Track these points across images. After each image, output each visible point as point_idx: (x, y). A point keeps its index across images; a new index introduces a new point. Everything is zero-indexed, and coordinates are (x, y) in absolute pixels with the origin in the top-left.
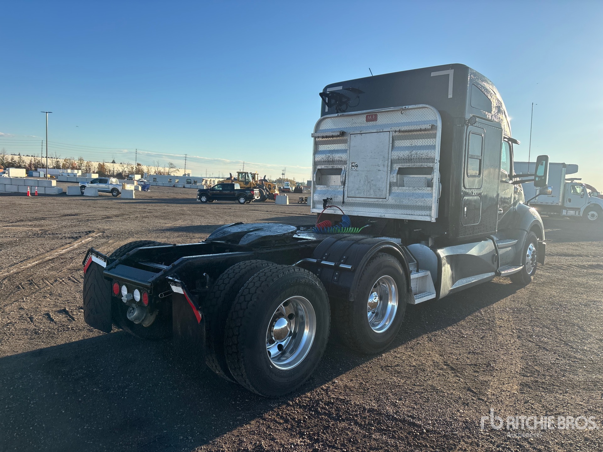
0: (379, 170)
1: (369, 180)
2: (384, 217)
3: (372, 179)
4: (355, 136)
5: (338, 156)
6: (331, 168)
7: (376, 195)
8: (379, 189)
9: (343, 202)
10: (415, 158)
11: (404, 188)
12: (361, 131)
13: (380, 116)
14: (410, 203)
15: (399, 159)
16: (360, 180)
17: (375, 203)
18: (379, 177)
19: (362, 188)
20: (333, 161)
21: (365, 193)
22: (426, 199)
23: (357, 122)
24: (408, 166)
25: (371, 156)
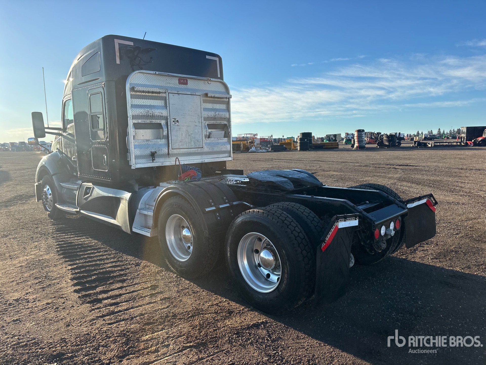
0: (196, 126)
1: (189, 134)
2: (204, 162)
3: (191, 132)
4: (173, 95)
5: (158, 111)
6: (149, 122)
7: (196, 146)
8: (198, 141)
9: (168, 154)
10: (218, 117)
11: (212, 139)
12: (178, 92)
13: (189, 82)
14: (218, 150)
15: (208, 118)
16: (182, 134)
17: (195, 151)
18: (196, 131)
19: (184, 140)
20: (152, 116)
21: (187, 145)
22: (227, 146)
23: (170, 83)
24: (213, 123)
25: (189, 114)
